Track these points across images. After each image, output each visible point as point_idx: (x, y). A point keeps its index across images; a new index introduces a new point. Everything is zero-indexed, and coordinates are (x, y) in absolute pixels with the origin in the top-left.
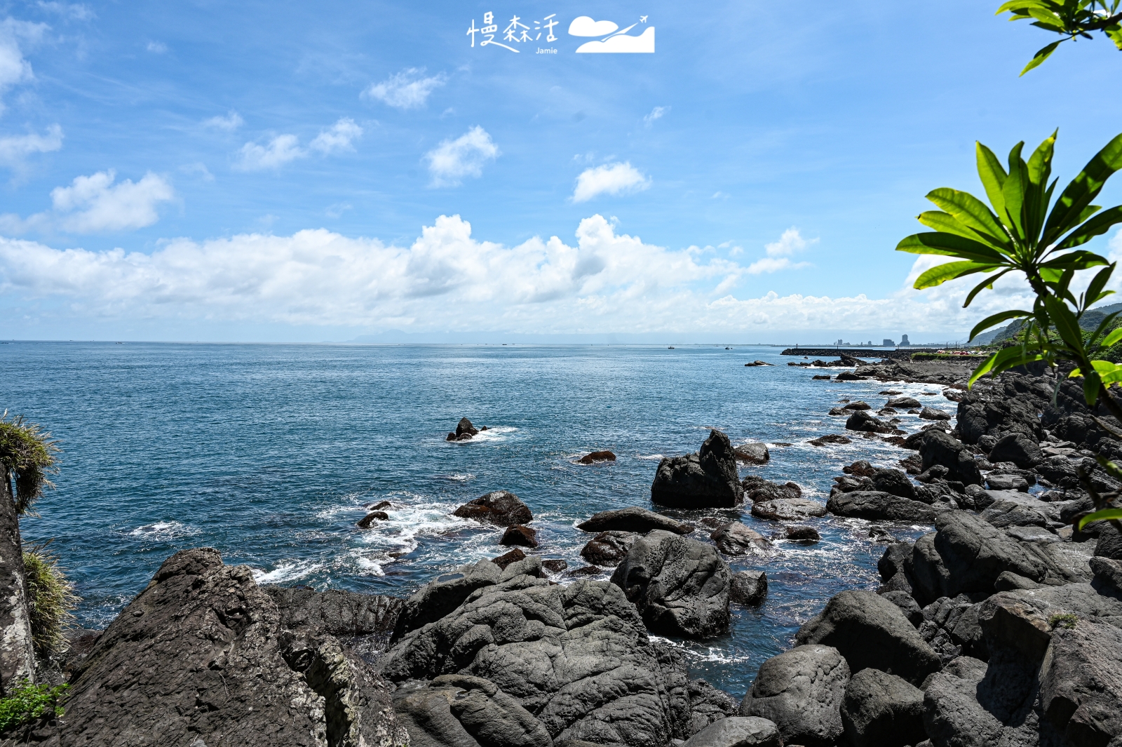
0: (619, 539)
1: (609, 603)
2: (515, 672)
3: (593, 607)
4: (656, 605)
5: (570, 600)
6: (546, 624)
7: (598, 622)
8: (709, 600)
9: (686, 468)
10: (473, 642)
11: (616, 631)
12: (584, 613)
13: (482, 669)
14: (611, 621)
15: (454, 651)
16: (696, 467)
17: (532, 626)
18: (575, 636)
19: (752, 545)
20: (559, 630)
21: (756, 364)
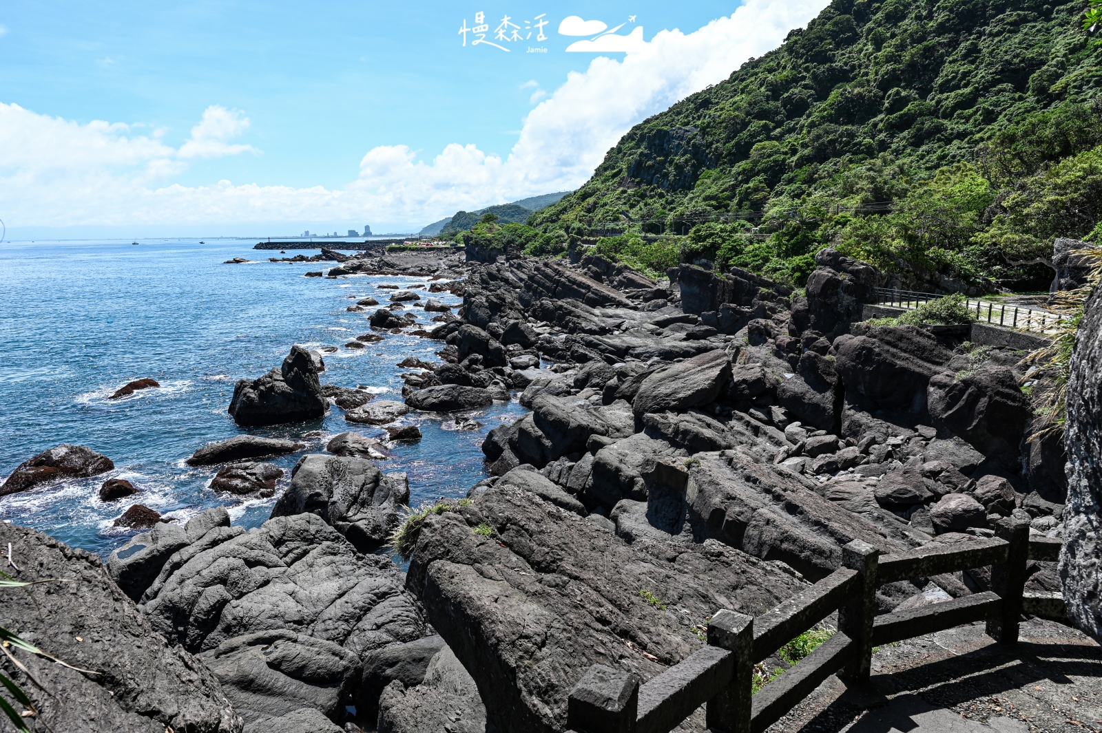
0: (248, 471)
1: (317, 531)
2: (269, 618)
3: (304, 540)
4: (341, 523)
5: (280, 539)
6: (269, 567)
7: (315, 551)
8: (382, 506)
9: (272, 388)
10: (215, 604)
11: (335, 554)
12: (298, 548)
13: (235, 626)
14: (328, 547)
15: (196, 620)
16: (282, 385)
17: (258, 573)
18: (300, 570)
19: (370, 450)
20: (282, 569)
21: (237, 262)
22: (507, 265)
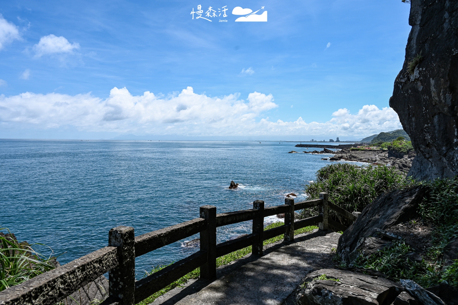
22: (409, 159)
